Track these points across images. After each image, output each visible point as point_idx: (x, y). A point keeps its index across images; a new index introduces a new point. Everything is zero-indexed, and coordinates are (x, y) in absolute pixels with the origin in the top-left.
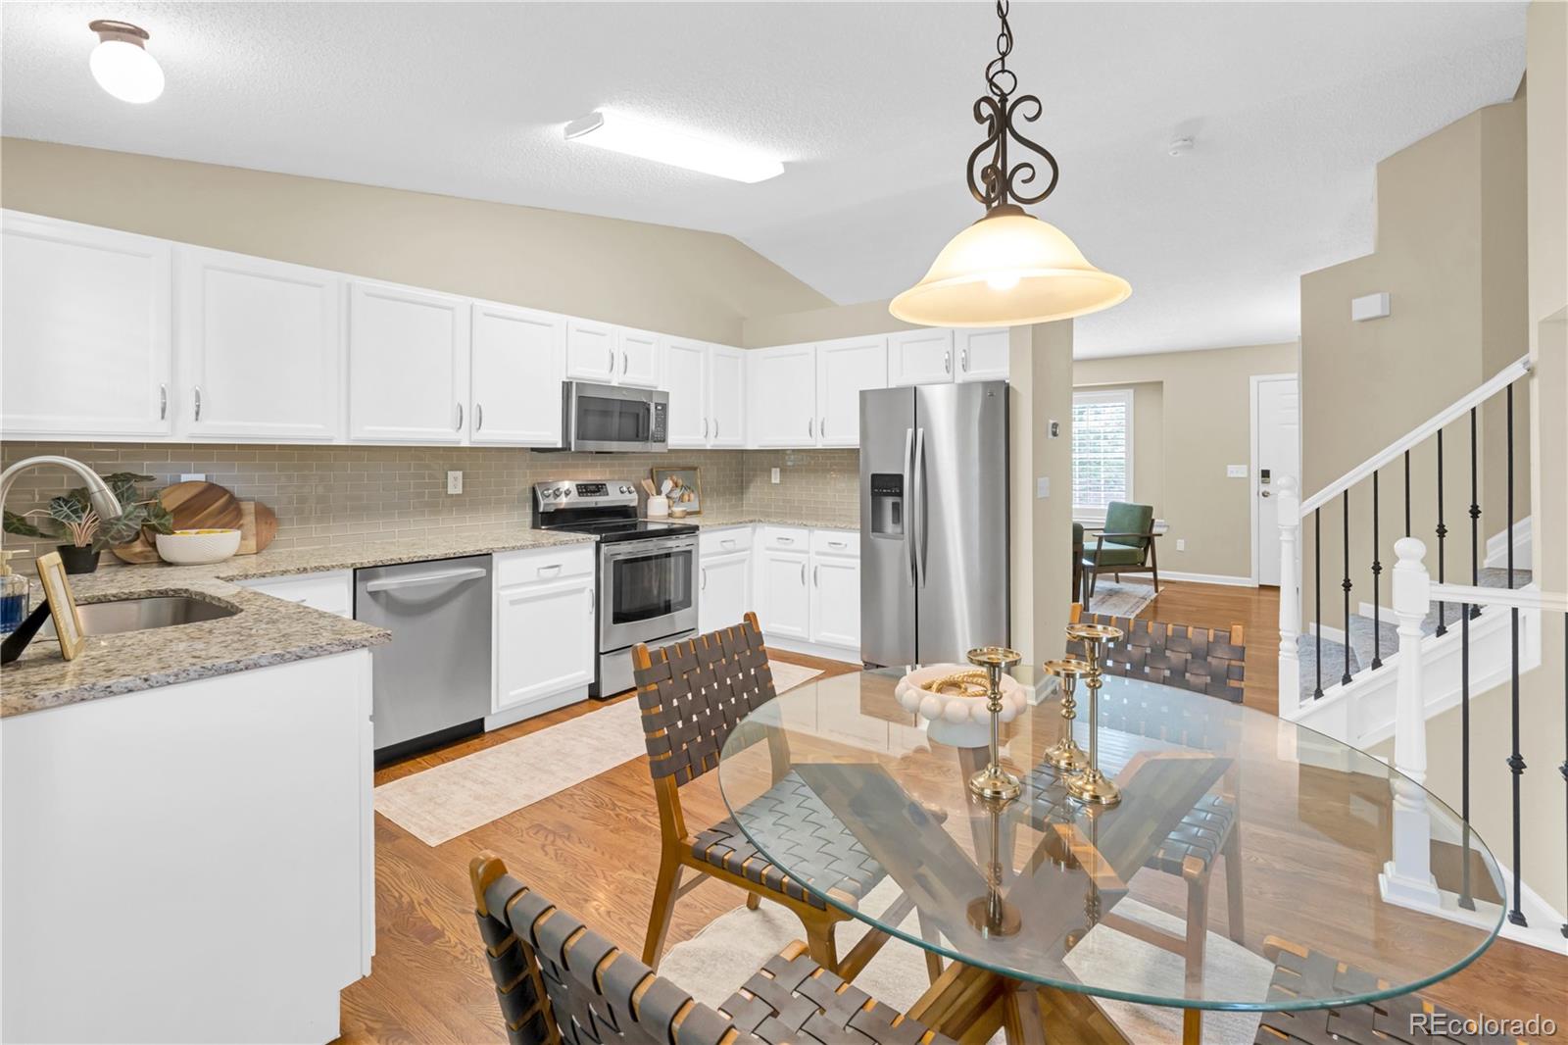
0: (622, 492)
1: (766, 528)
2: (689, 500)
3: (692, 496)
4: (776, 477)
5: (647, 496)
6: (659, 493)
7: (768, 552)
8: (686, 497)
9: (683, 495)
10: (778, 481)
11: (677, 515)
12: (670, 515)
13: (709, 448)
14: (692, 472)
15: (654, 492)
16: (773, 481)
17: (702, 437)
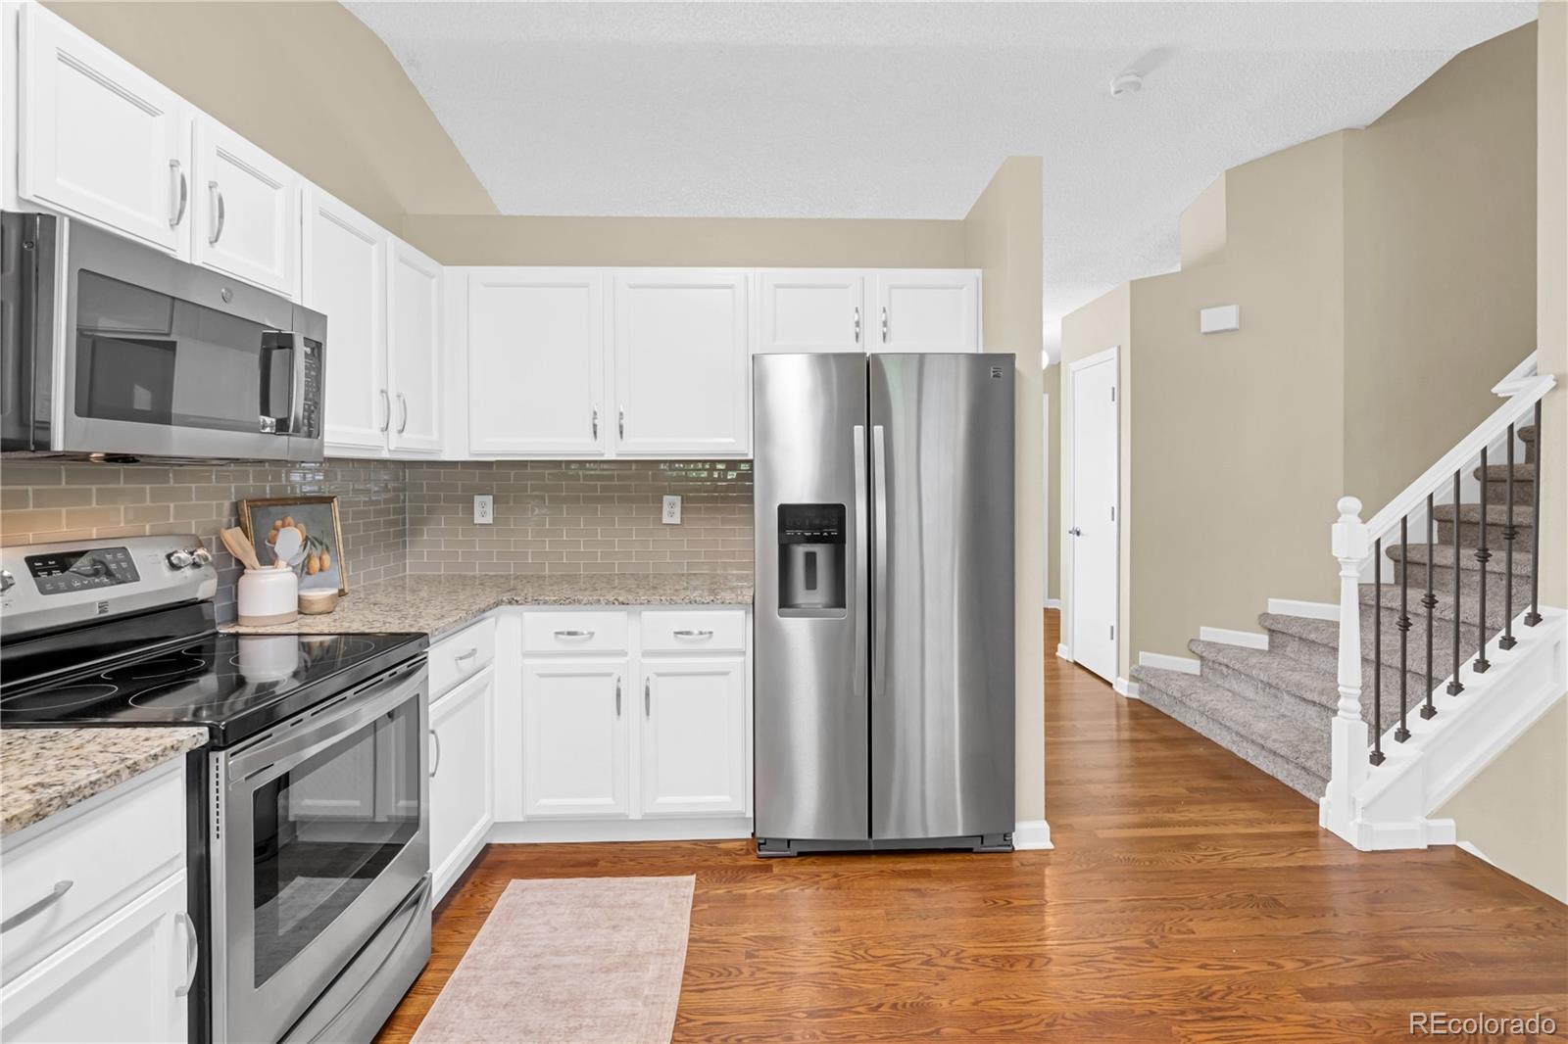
0: (174, 567)
1: (527, 615)
2: (321, 570)
3: (327, 558)
4: (484, 510)
5: (241, 567)
6: (267, 558)
7: (529, 662)
8: (315, 564)
9: (309, 557)
10: (489, 519)
11: (317, 608)
12: (303, 608)
13: (385, 455)
14: (322, 507)
15: (250, 558)
16: (478, 519)
17: (376, 430)
